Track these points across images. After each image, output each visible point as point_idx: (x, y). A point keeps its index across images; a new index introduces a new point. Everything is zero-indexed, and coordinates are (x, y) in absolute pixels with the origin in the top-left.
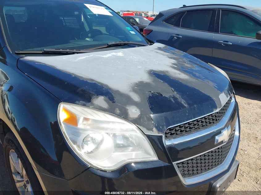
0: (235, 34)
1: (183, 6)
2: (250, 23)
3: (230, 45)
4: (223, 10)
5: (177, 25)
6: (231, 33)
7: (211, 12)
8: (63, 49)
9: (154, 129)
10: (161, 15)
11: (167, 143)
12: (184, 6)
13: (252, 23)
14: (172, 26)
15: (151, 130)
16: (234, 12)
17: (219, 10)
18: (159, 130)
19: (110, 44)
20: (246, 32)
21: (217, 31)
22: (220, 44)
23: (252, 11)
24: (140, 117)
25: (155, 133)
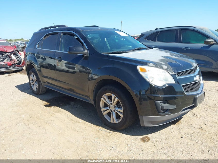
0: (191, 43)
1: (155, 29)
2: (199, 35)
3: (189, 49)
4: (182, 29)
5: (154, 40)
6: (189, 42)
7: (175, 31)
8: (120, 51)
9: (173, 72)
10: (142, 35)
11: (178, 78)
12: (157, 29)
13: (201, 36)
14: (151, 41)
15: (172, 72)
16: (190, 30)
17: (180, 29)
18: (175, 72)
19: (136, 49)
20: (198, 41)
21: (180, 42)
22: (183, 49)
23: (200, 29)
24: (167, 68)
25: (173, 73)
